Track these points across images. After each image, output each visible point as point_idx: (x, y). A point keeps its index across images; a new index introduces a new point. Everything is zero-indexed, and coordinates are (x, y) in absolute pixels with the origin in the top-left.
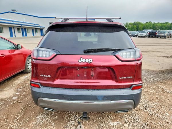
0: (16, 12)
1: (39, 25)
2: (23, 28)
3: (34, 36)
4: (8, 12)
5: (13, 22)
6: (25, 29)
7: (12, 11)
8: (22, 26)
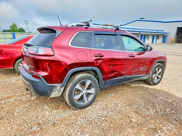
0: (143, 20)
1: (163, 31)
2: (142, 35)
3: (152, 43)
4: (136, 21)
5: (134, 29)
6: (145, 36)
7: (140, 20)
8: (141, 33)
